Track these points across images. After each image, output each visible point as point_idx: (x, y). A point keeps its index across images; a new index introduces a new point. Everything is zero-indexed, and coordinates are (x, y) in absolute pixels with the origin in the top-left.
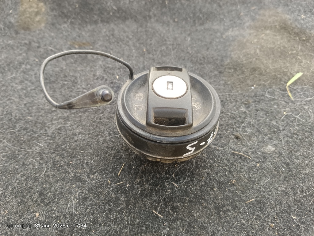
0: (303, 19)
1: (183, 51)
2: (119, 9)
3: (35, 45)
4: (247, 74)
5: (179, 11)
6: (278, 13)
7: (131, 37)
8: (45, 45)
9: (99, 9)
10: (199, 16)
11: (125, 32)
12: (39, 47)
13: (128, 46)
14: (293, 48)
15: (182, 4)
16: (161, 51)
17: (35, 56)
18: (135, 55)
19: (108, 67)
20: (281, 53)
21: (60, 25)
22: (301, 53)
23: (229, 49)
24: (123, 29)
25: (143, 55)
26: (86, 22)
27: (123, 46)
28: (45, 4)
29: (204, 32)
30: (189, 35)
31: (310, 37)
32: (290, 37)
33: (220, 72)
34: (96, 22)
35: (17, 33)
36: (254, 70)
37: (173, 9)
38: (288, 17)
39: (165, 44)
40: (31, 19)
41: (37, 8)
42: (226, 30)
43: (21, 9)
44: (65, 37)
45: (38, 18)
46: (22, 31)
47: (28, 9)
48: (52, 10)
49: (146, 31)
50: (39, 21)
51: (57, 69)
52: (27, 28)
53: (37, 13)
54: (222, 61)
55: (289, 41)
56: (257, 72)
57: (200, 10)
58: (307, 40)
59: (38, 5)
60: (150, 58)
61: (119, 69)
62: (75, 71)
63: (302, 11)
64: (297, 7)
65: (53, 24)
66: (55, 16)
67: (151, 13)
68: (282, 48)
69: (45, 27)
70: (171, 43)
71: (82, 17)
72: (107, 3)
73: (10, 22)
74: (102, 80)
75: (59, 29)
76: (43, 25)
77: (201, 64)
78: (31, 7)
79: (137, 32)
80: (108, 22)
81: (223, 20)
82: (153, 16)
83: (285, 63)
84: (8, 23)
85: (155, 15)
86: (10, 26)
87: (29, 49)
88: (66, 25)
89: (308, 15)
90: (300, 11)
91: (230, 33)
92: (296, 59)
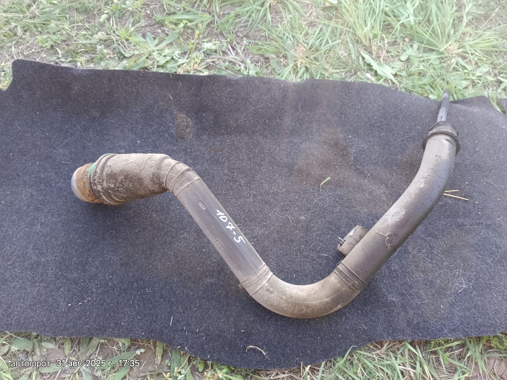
0: (349, 139)
1: (273, 158)
2: (238, 126)
3: (189, 150)
4: (304, 177)
5: (275, 127)
6: (337, 132)
7: (244, 146)
8: (195, 152)
9: (225, 126)
10: (286, 132)
11: (240, 143)
12: (191, 152)
13: (242, 152)
14: (336, 161)
15: (277, 123)
16: (261, 157)
17: (190, 159)
18: (246, 159)
19: (231, 168)
20: (327, 164)
21: (202, 136)
22: (339, 164)
23: (300, 159)
24: (239, 140)
25: (250, 160)
26: (217, 133)
27: (239, 152)
28: (191, 119)
29: (288, 144)
30: (279, 146)
31: (348, 153)
32: (337, 152)
33: (291, 174)
34: (223, 134)
35: (177, 141)
36: (309, 174)
37: (271, 126)
38: (342, 136)
39: (263, 153)
40: (184, 130)
41: (187, 122)
42: (301, 143)
43: (176, 122)
44: (205, 145)
45: (188, 130)
46: (180, 140)
47: (181, 123)
48: (196, 124)
49: (253, 142)
50: (189, 133)
51: (204, 168)
52: (183, 138)
53: (187, 127)
54: (293, 166)
55: (335, 155)
56: (310, 176)
57: (288, 127)
58: (346, 155)
59: (187, 120)
60: (254, 162)
61: (237, 169)
62: (213, 170)
63: (352, 132)
64: (350, 128)
65: (198, 135)
66: (198, 128)
67: (257, 129)
68: (329, 160)
69: (193, 137)
70: (267, 152)
71: (215, 130)
72: (230, 121)
73: (172, 133)
74: (227, 176)
75: (201, 139)
76: (192, 135)
77: (282, 167)
78: (183, 121)
79: (248, 143)
80: (230, 134)
81: (301, 135)
82: (258, 131)
83: (326, 171)
84: (171, 134)
85: (259, 130)
86: (172, 136)
87: (186, 154)
88: (205, 136)
89: (354, 135)
90: (350, 131)
91: (303, 146)
92: (335, 168)
